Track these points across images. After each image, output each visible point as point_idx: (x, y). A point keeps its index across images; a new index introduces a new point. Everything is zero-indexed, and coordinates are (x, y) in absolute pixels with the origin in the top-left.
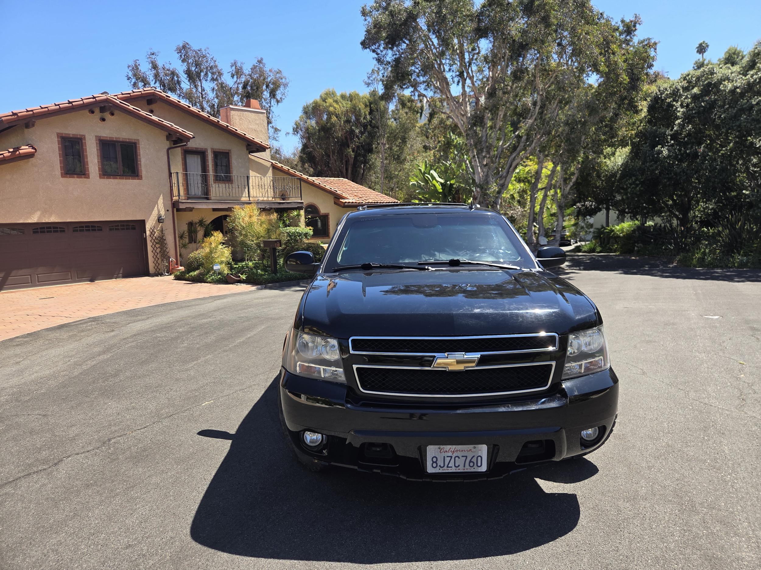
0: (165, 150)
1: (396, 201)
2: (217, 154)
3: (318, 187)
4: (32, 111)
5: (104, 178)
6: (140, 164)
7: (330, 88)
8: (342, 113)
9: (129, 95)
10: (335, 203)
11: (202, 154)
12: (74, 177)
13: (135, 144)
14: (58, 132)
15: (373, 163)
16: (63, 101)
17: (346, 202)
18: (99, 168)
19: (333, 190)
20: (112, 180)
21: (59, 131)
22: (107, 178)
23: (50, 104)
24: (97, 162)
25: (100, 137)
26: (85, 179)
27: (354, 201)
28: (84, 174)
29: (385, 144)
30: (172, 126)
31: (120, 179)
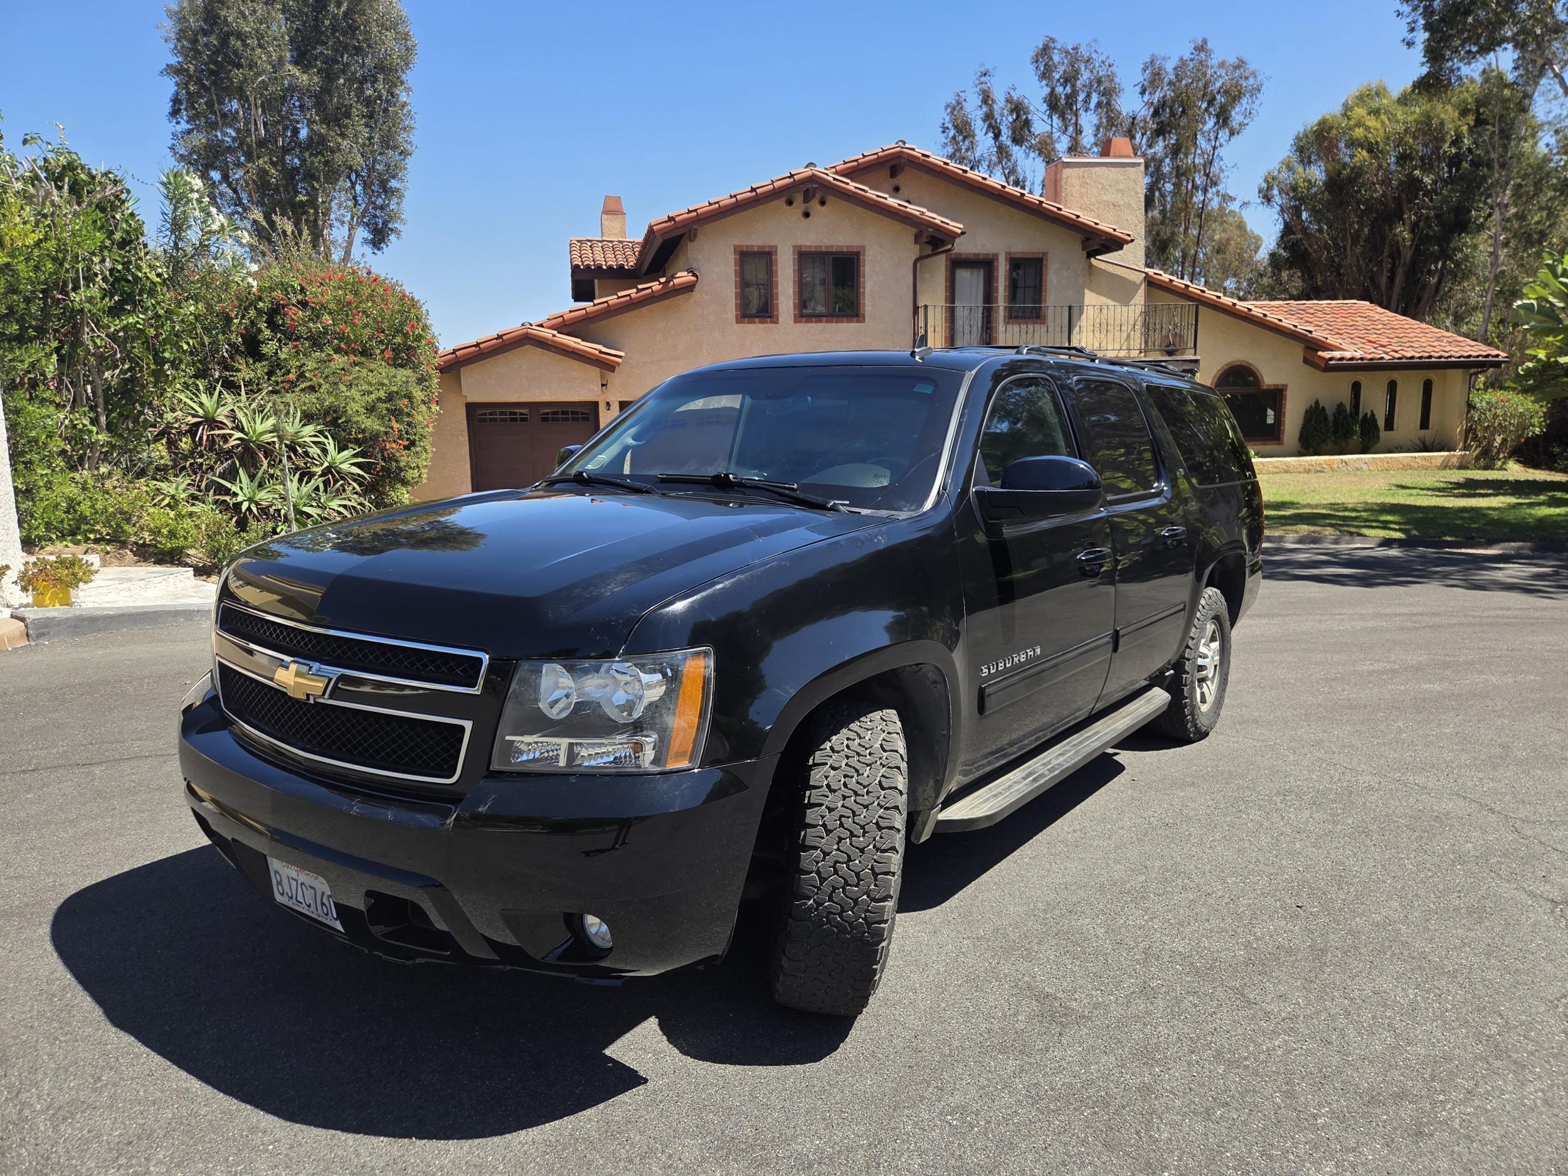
0: (911, 263)
1: (1496, 352)
2: (1017, 264)
3: (1262, 324)
4: (696, 210)
5: (800, 322)
6: (864, 292)
7: (1372, 80)
8: (1388, 138)
9: (856, 163)
10: (1306, 361)
11: (986, 264)
12: (754, 323)
13: (858, 254)
14: (737, 244)
15: (1466, 258)
16: (741, 188)
17: (1331, 359)
18: (794, 304)
19: (1302, 328)
20: (813, 325)
21: (737, 242)
22: (806, 322)
23: (722, 196)
24: (792, 294)
25: (801, 246)
26: (772, 325)
27: (1358, 355)
28: (770, 317)
29: (1507, 206)
30: (923, 213)
31: (826, 322)
